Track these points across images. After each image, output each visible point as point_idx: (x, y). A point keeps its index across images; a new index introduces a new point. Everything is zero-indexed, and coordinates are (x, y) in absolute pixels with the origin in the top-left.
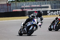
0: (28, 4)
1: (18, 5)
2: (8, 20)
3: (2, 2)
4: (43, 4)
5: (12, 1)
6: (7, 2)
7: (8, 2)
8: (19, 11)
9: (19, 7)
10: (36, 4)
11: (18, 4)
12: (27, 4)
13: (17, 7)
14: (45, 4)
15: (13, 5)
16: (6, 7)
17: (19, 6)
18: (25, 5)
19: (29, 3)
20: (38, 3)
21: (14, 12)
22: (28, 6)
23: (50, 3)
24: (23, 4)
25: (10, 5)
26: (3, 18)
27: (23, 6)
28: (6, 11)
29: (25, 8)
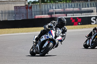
0: (60, 6)
1: (43, 8)
2: (27, 32)
3: (17, 3)
4: (84, 6)
5: (34, 2)
6: (25, 3)
7: (27, 4)
8: (45, 18)
9: (45, 11)
10: (73, 6)
11: (43, 6)
12: (58, 7)
13: (42, 12)
14: (87, 6)
15: (35, 8)
16: (24, 11)
17: (45, 9)
18: (55, 9)
19: (62, 5)
20: (76, 5)
21: (37, 19)
22: (60, 10)
23: (95, 4)
24: (51, 6)
25: (31, 8)
26: (20, 29)
27: (51, 10)
28: (25, 18)
29: (56, 13)
